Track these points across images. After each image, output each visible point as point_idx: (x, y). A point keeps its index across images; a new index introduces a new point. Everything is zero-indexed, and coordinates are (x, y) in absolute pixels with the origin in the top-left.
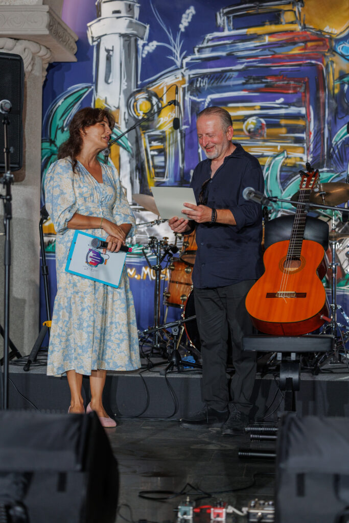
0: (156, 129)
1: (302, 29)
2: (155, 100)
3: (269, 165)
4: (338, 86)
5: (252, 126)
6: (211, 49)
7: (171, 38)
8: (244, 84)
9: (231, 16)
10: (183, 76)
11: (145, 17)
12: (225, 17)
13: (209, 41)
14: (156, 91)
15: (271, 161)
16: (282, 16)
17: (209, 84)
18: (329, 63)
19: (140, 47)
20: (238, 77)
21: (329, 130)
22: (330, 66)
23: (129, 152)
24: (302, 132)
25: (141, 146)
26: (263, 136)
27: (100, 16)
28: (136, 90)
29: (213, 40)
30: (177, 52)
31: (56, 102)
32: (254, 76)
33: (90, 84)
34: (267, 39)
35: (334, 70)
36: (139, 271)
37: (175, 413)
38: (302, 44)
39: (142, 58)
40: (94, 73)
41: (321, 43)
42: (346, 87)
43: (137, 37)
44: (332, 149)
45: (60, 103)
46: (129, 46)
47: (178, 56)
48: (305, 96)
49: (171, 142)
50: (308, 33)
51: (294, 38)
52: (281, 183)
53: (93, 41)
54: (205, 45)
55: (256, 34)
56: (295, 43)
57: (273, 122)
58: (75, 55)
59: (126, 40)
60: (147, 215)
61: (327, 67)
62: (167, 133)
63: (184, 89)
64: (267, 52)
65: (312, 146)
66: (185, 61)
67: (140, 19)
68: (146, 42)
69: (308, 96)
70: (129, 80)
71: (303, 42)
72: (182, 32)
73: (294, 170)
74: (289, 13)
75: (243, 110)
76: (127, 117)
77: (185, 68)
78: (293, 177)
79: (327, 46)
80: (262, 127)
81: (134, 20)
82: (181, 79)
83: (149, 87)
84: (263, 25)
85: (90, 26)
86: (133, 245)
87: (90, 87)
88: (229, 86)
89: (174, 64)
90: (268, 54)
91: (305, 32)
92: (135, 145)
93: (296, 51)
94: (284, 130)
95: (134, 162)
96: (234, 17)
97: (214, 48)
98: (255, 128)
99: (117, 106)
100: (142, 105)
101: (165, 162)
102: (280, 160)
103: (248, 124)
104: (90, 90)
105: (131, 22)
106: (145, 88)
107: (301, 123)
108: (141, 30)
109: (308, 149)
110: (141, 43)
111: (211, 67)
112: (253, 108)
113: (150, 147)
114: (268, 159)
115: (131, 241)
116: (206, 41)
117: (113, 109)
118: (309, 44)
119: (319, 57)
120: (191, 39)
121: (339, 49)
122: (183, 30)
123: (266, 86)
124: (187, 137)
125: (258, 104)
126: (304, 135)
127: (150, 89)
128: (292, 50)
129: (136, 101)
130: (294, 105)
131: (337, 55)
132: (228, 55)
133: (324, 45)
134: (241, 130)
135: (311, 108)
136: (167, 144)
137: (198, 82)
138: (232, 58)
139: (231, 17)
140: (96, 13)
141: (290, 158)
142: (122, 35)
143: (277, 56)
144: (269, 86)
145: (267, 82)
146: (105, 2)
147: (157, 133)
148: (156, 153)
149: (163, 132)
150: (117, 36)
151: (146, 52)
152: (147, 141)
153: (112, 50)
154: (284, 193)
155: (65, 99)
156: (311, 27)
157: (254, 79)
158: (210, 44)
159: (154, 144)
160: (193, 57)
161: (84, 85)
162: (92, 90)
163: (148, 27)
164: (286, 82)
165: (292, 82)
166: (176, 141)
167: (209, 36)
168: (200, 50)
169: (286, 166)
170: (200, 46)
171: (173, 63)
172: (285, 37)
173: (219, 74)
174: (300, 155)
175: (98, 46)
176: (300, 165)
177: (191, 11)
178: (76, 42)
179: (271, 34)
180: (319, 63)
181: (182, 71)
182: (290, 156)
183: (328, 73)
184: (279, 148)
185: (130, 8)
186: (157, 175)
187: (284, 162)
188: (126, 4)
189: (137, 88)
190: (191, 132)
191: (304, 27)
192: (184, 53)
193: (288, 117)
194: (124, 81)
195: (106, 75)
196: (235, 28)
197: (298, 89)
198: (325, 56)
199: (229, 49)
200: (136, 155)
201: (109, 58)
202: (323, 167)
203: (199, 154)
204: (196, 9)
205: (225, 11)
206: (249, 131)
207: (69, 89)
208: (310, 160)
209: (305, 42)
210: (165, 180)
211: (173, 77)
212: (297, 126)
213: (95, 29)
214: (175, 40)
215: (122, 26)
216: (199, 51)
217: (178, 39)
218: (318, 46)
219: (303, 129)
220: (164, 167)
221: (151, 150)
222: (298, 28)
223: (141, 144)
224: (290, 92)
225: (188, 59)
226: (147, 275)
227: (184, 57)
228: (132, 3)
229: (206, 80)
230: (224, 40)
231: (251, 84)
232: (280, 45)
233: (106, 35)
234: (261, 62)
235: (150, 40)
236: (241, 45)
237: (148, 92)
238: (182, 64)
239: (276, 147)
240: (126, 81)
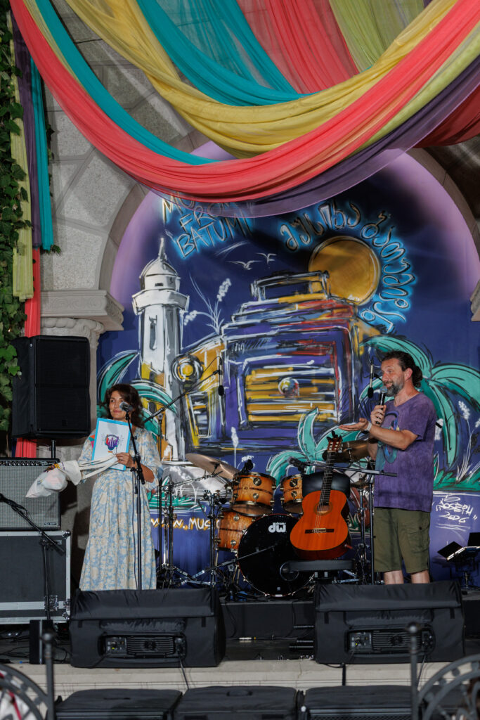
0: (199, 391)
1: (328, 297)
2: (196, 364)
3: (303, 421)
4: (363, 348)
5: (287, 386)
6: (246, 316)
7: (210, 307)
8: (277, 348)
9: (264, 287)
10: (222, 342)
11: (185, 289)
12: (259, 288)
13: (244, 309)
14: (197, 355)
15: (305, 417)
16: (310, 286)
17: (246, 348)
18: (354, 328)
19: (182, 316)
20: (272, 342)
21: (356, 388)
22: (354, 330)
23: (174, 412)
24: (332, 391)
25: (185, 406)
26: (297, 395)
27: (144, 288)
28: (179, 355)
29: (248, 308)
30: (215, 319)
31: (105, 368)
32: (286, 340)
33: (136, 351)
34: (297, 307)
35: (358, 334)
36: (186, 522)
37: (235, 633)
38: (329, 311)
39: (184, 326)
40: (140, 341)
41: (346, 310)
42: (370, 349)
43: (178, 308)
44: (359, 406)
45: (108, 368)
46: (171, 315)
47: (217, 323)
48: (333, 358)
49: (212, 402)
50: (334, 301)
51: (321, 306)
52: (315, 437)
53: (138, 311)
54: (241, 313)
55: (287, 302)
56: (322, 311)
57: (305, 382)
58: (122, 324)
59: (168, 310)
60: (193, 469)
61: (352, 331)
62: (209, 394)
63: (223, 353)
64: (297, 319)
65: (341, 403)
66: (223, 328)
67: (181, 290)
68: (187, 312)
69: (336, 357)
70: (172, 346)
71: (329, 309)
72: (219, 302)
73: (326, 425)
74: (316, 284)
75: (278, 371)
76: (171, 381)
77: (223, 334)
78: (325, 431)
79: (351, 313)
80: (295, 387)
81: (175, 292)
82: (220, 344)
83: (191, 353)
84: (293, 294)
85: (135, 298)
86: (180, 498)
87: (137, 353)
88: (264, 350)
89: (214, 331)
90: (298, 321)
91: (331, 300)
92: (179, 405)
93: (324, 318)
94: (315, 389)
95: (179, 421)
96: (266, 288)
97: (249, 316)
98: (289, 388)
99: (161, 370)
100: (185, 368)
101: (208, 420)
102: (313, 416)
103: (283, 384)
104: (136, 356)
105: (172, 294)
106: (187, 353)
107: (330, 382)
108: (182, 301)
109: (338, 405)
110: (182, 312)
111: (247, 333)
112: (286, 369)
113: (194, 407)
114: (302, 416)
115: (178, 494)
116: (241, 310)
117: (158, 373)
118: (335, 311)
119: (344, 322)
120: (228, 308)
121: (362, 315)
122: (220, 300)
123: (298, 350)
124: (227, 398)
125: (291, 366)
126: (333, 393)
127: (192, 354)
128: (320, 316)
129: (179, 365)
130: (323, 366)
131: (360, 321)
132: (262, 322)
133: (349, 311)
134: (277, 390)
135: (339, 368)
136: (209, 404)
137: (236, 347)
138: (266, 325)
139: (264, 289)
140: (140, 286)
141: (322, 414)
142: (164, 306)
143: (307, 322)
144: (300, 349)
145: (298, 346)
146: (148, 276)
147: (200, 394)
148: (199, 412)
149: (205, 393)
150: (160, 306)
151: (187, 321)
152: (191, 402)
153: (156, 320)
154: (317, 446)
155: (113, 365)
156: (336, 295)
157: (287, 344)
158: (245, 312)
159: (197, 404)
160: (231, 324)
161: (131, 352)
162: (139, 356)
163: (188, 297)
164: (315, 346)
165: (321, 346)
166: (218, 401)
167: (244, 305)
168: (237, 318)
169: (318, 421)
170: (237, 314)
171: (212, 330)
172: (313, 305)
173: (254, 340)
174: (331, 411)
175: (143, 316)
176: (331, 420)
177: (227, 283)
178: (123, 313)
179: (300, 302)
180: (344, 328)
181: (221, 337)
182: (321, 412)
183: (353, 336)
184: (311, 406)
185: (171, 281)
186: (201, 432)
187: (316, 418)
188: (168, 277)
189: (180, 353)
190: (231, 392)
191: (330, 296)
192: (222, 321)
193: (318, 377)
194: (167, 347)
195: (151, 342)
196: (268, 298)
197: (327, 351)
198: (350, 321)
199: (263, 317)
200: (181, 415)
201: (153, 327)
202: (352, 422)
203: (238, 412)
204: (231, 282)
205: (258, 282)
206: (284, 391)
207: (117, 355)
208: (341, 415)
209: (332, 309)
210: (208, 437)
211: (213, 343)
212: (327, 384)
213: (139, 300)
214: (213, 309)
215: (165, 297)
216: (235, 319)
217: (216, 308)
218: (343, 312)
219: (332, 388)
220: (207, 425)
221: (194, 410)
222: (325, 297)
223: (185, 404)
224: (320, 354)
225: (226, 327)
226: (194, 525)
227: (223, 325)
228: (173, 277)
229: (243, 345)
230: (258, 309)
231: (284, 348)
232: (309, 312)
233: (150, 305)
234: (292, 327)
235: (191, 309)
236: (273, 313)
237: (190, 357)
238: (220, 331)
239: (309, 404)
240: (170, 347)
